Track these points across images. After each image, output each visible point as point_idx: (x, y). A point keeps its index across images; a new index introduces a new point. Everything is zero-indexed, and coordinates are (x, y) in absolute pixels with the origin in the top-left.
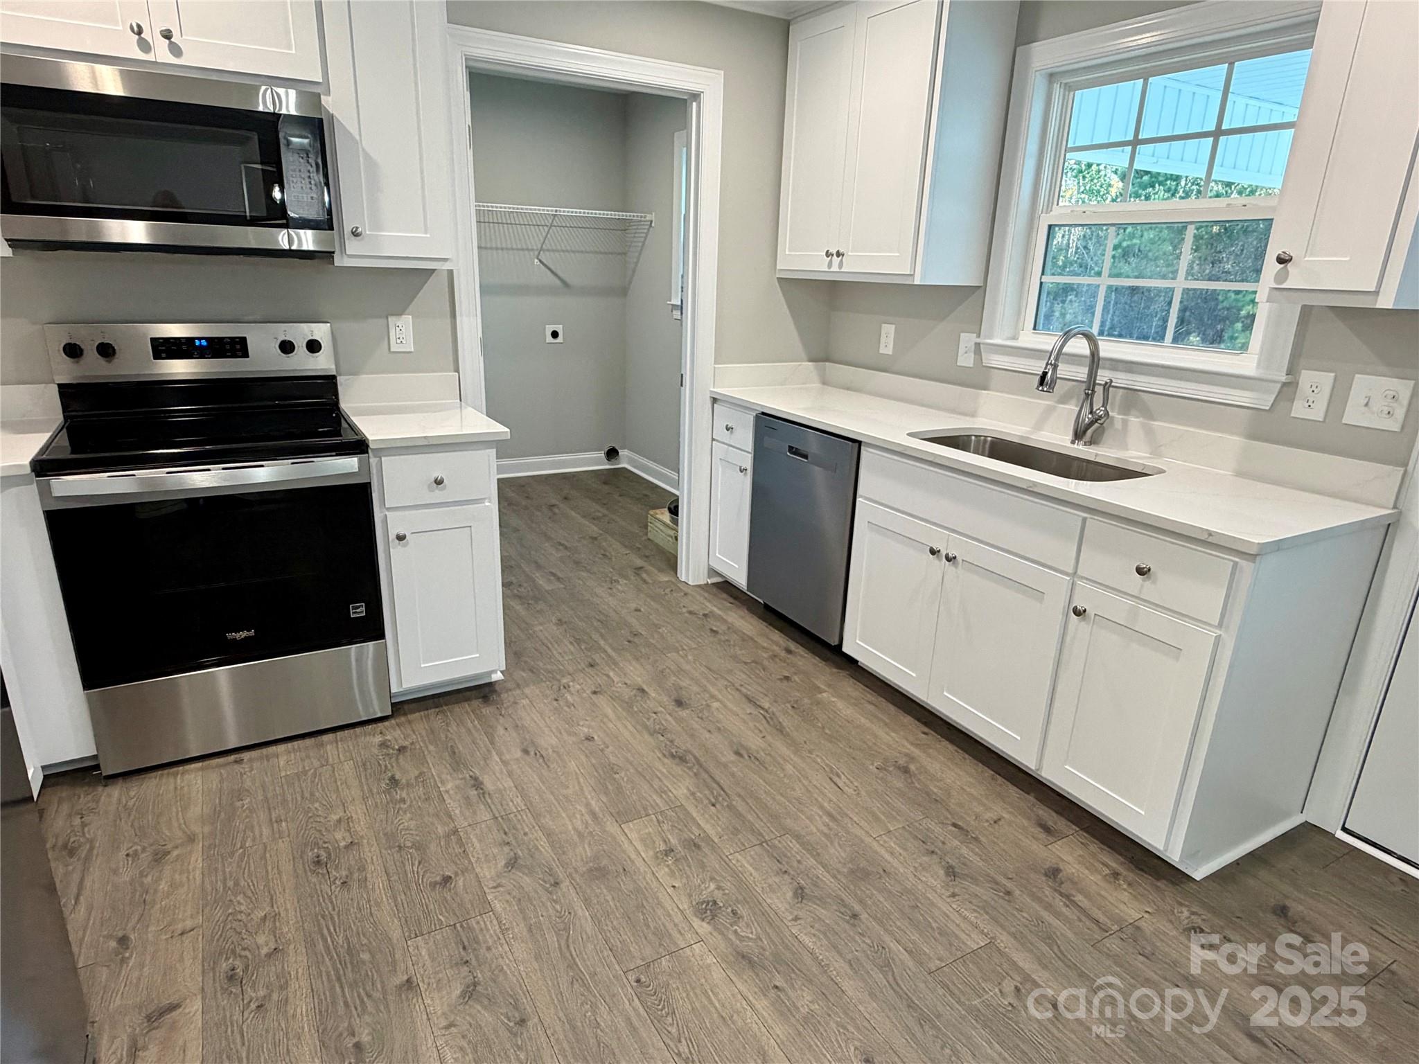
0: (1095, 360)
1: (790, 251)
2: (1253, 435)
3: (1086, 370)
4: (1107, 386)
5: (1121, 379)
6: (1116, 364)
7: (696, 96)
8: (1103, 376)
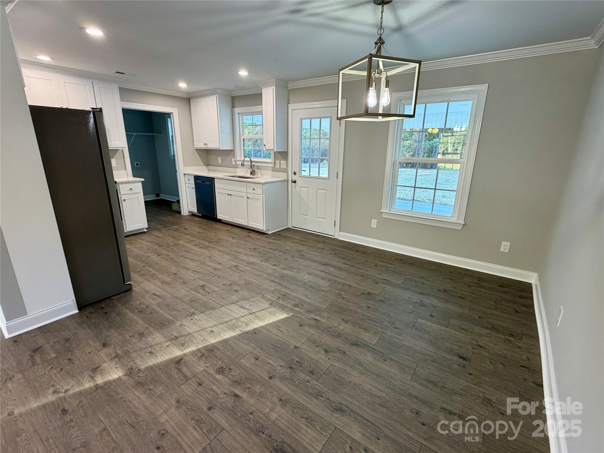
0: (251, 161)
1: (197, 143)
2: (273, 171)
3: (250, 163)
4: (254, 165)
5: (256, 164)
6: (255, 162)
7: (172, 113)
8: (253, 164)
